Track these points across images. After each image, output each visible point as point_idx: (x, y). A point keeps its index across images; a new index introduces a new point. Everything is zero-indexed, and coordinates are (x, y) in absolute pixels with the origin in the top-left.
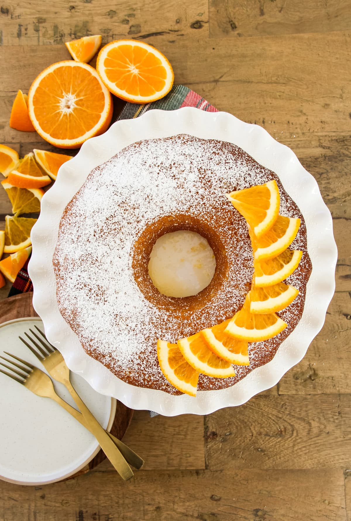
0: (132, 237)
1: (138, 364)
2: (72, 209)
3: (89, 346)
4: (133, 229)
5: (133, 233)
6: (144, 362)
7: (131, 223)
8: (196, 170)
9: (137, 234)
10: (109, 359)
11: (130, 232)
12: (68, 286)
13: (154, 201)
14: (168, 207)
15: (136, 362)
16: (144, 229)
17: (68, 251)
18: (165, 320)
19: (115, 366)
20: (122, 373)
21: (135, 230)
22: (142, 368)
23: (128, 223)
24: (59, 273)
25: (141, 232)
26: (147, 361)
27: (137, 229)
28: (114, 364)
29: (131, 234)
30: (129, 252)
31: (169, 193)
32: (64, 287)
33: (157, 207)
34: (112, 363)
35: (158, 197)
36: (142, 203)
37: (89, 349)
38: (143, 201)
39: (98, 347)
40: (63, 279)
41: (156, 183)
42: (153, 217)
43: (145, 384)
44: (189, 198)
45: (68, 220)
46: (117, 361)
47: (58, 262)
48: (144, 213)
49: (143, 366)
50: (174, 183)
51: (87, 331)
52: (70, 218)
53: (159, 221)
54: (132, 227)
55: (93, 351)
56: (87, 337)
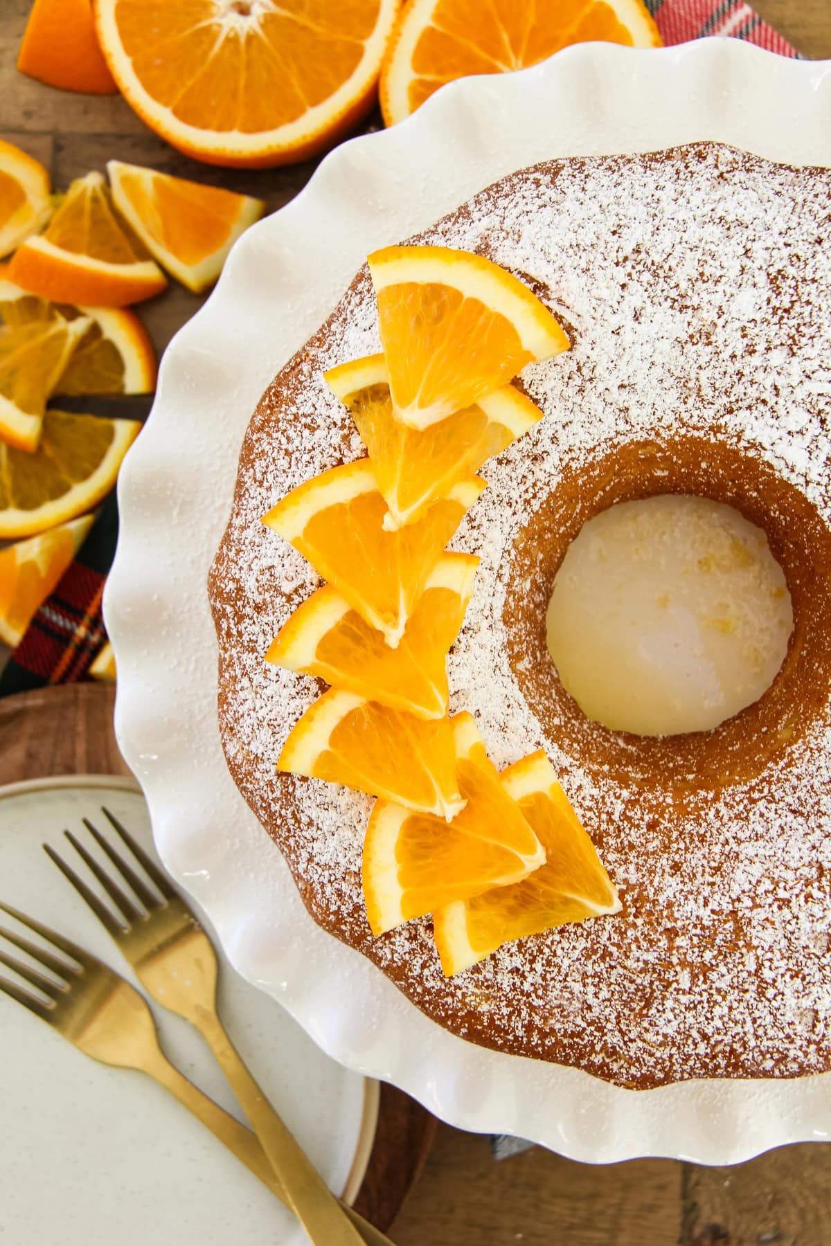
0: (509, 511)
1: (516, 971)
2: (300, 399)
3: (335, 897)
4: (514, 484)
5: (515, 495)
6: (538, 966)
7: (509, 462)
8: (762, 279)
9: (527, 502)
10: (408, 946)
11: (504, 492)
12: (272, 676)
13: (601, 388)
14: (648, 410)
15: (507, 962)
16: (554, 484)
17: (280, 552)
18: (616, 817)
19: (426, 972)
20: (449, 1000)
21: (523, 488)
22: (527, 987)
23: (500, 462)
24: (241, 627)
25: (543, 495)
26: (549, 963)
27: (529, 483)
28: (423, 966)
29: (507, 499)
30: (496, 567)
31: (658, 359)
32: (258, 679)
33: (609, 409)
34: (417, 962)
35: (615, 372)
36: (557, 391)
37: (333, 908)
38: (560, 386)
40: (253, 650)
41: (614, 321)
42: (591, 445)
43: (529, 1042)
44: (728, 379)
45: (284, 440)
46: (435, 955)
47: (240, 589)
48: (559, 427)
49: (530, 979)
50: (678, 326)
51: (332, 842)
52: (291, 433)
53: (608, 457)
54: (514, 475)
55: (348, 914)
56: (332, 865)
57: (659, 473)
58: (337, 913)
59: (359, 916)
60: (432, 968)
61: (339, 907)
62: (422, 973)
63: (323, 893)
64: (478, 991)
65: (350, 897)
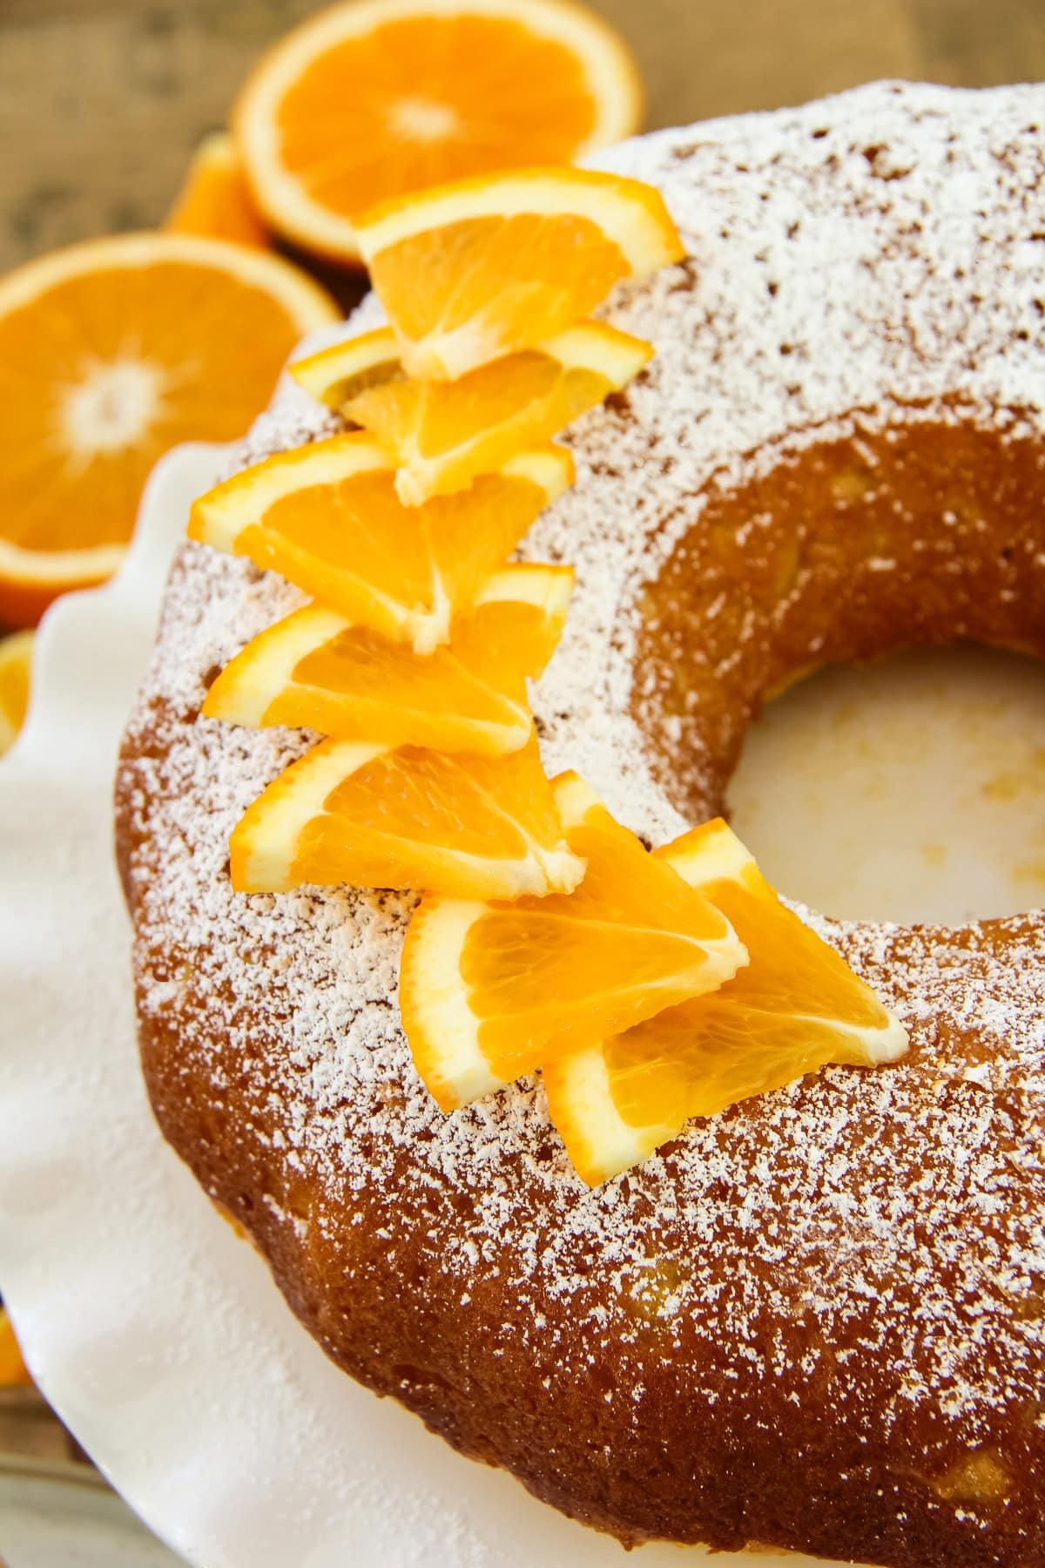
0: (620, 550)
1: (720, 1191)
3: (360, 1159)
4: (624, 510)
6: (762, 1170)
8: (982, 159)
9: (651, 535)
11: (608, 521)
13: (749, 349)
14: (834, 385)
15: (701, 1171)
19: (549, 1255)
20: (599, 1312)
21: (640, 515)
22: (745, 1220)
25: (677, 529)
26: (781, 1162)
29: (613, 534)
31: (837, 296)
33: (770, 388)
35: (769, 322)
36: (677, 357)
37: (359, 1183)
38: (680, 350)
39: (426, 1135)
41: (757, 240)
42: (746, 446)
44: (956, 315)
46: (560, 1204)
48: (689, 420)
49: (749, 1202)
50: (863, 236)
53: (781, 471)
54: (622, 496)
55: (387, 1184)
56: (349, 1094)
57: (879, 564)
58: (366, 1193)
59: (409, 1178)
60: (558, 1243)
61: (369, 1174)
62: (539, 1266)
63: (338, 1167)
64: (651, 1263)
65: (388, 1138)
